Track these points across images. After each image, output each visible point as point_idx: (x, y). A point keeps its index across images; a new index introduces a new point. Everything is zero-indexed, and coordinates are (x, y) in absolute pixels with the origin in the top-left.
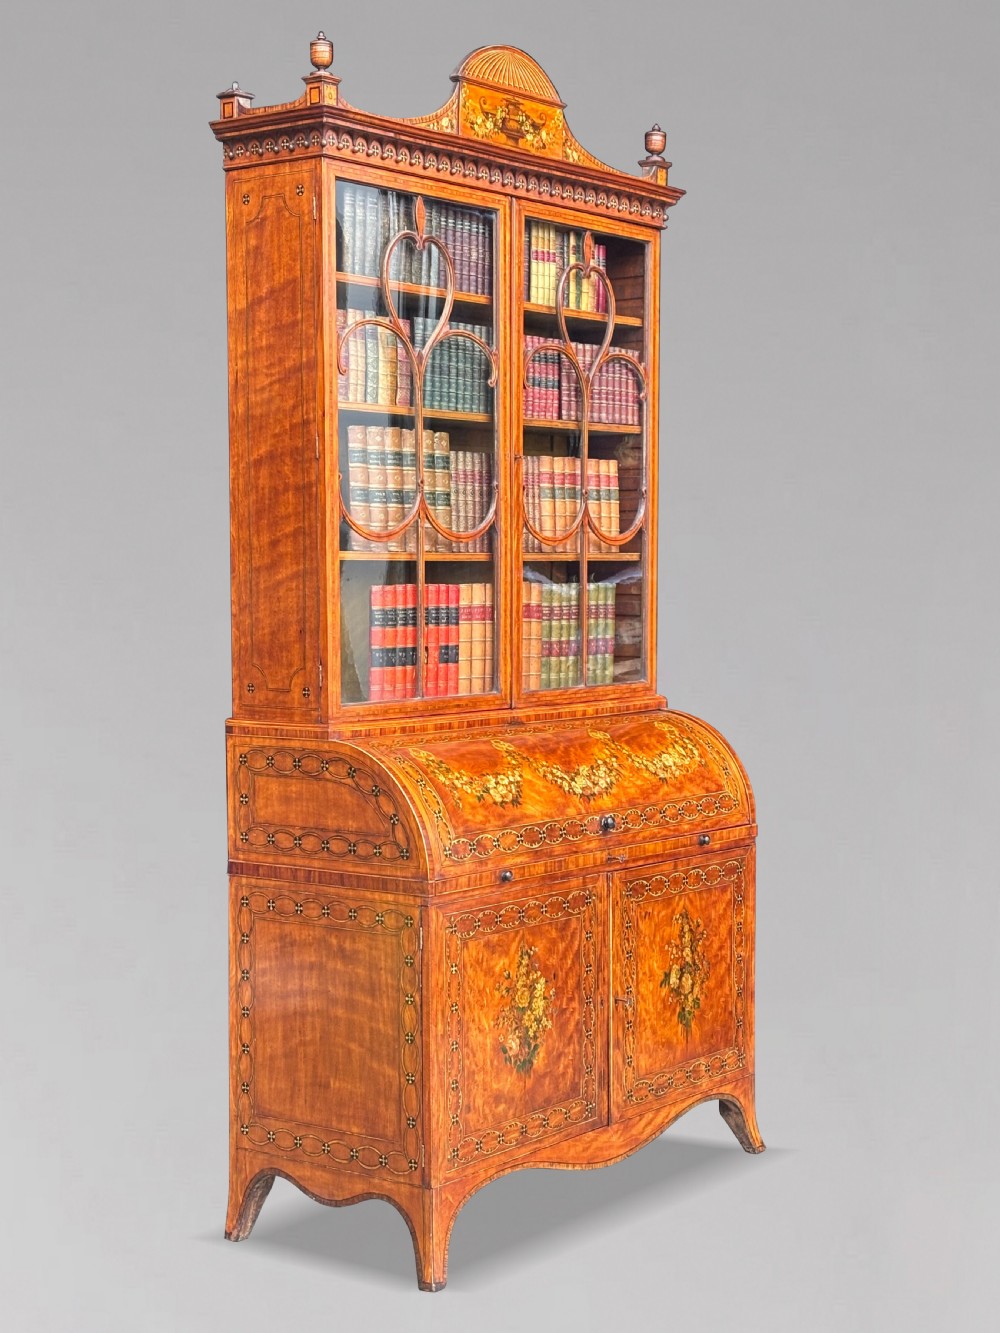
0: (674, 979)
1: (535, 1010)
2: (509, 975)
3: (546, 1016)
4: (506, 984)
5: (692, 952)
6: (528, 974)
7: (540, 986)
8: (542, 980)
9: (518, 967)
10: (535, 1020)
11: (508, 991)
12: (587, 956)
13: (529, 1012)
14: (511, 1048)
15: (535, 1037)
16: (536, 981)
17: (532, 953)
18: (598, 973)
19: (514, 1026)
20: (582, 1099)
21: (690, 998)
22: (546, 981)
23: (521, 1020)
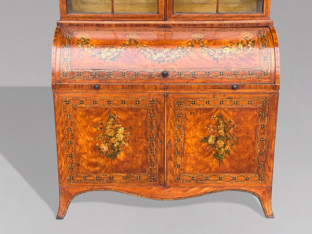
0: (211, 140)
1: (117, 138)
2: (102, 123)
3: (125, 141)
4: (101, 126)
5: (225, 132)
6: (113, 124)
7: (121, 130)
8: (123, 128)
9: (107, 121)
10: (118, 141)
11: (101, 128)
12: (151, 123)
13: (114, 138)
14: (103, 149)
15: (118, 147)
16: (119, 128)
17: (116, 117)
18: (158, 130)
19: (105, 141)
20: (148, 173)
21: (223, 150)
22: (125, 129)
23: (109, 140)
